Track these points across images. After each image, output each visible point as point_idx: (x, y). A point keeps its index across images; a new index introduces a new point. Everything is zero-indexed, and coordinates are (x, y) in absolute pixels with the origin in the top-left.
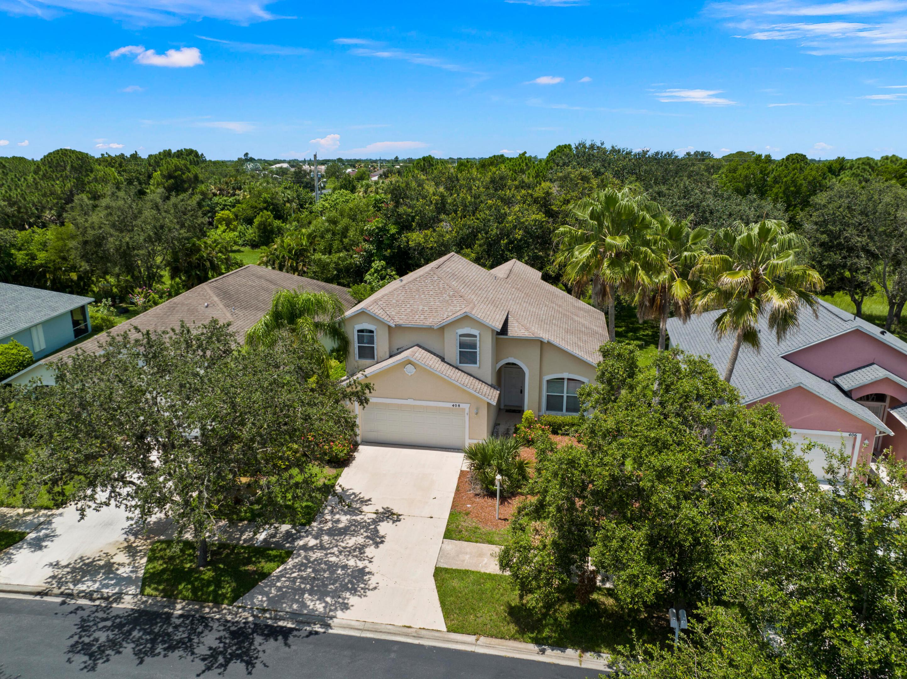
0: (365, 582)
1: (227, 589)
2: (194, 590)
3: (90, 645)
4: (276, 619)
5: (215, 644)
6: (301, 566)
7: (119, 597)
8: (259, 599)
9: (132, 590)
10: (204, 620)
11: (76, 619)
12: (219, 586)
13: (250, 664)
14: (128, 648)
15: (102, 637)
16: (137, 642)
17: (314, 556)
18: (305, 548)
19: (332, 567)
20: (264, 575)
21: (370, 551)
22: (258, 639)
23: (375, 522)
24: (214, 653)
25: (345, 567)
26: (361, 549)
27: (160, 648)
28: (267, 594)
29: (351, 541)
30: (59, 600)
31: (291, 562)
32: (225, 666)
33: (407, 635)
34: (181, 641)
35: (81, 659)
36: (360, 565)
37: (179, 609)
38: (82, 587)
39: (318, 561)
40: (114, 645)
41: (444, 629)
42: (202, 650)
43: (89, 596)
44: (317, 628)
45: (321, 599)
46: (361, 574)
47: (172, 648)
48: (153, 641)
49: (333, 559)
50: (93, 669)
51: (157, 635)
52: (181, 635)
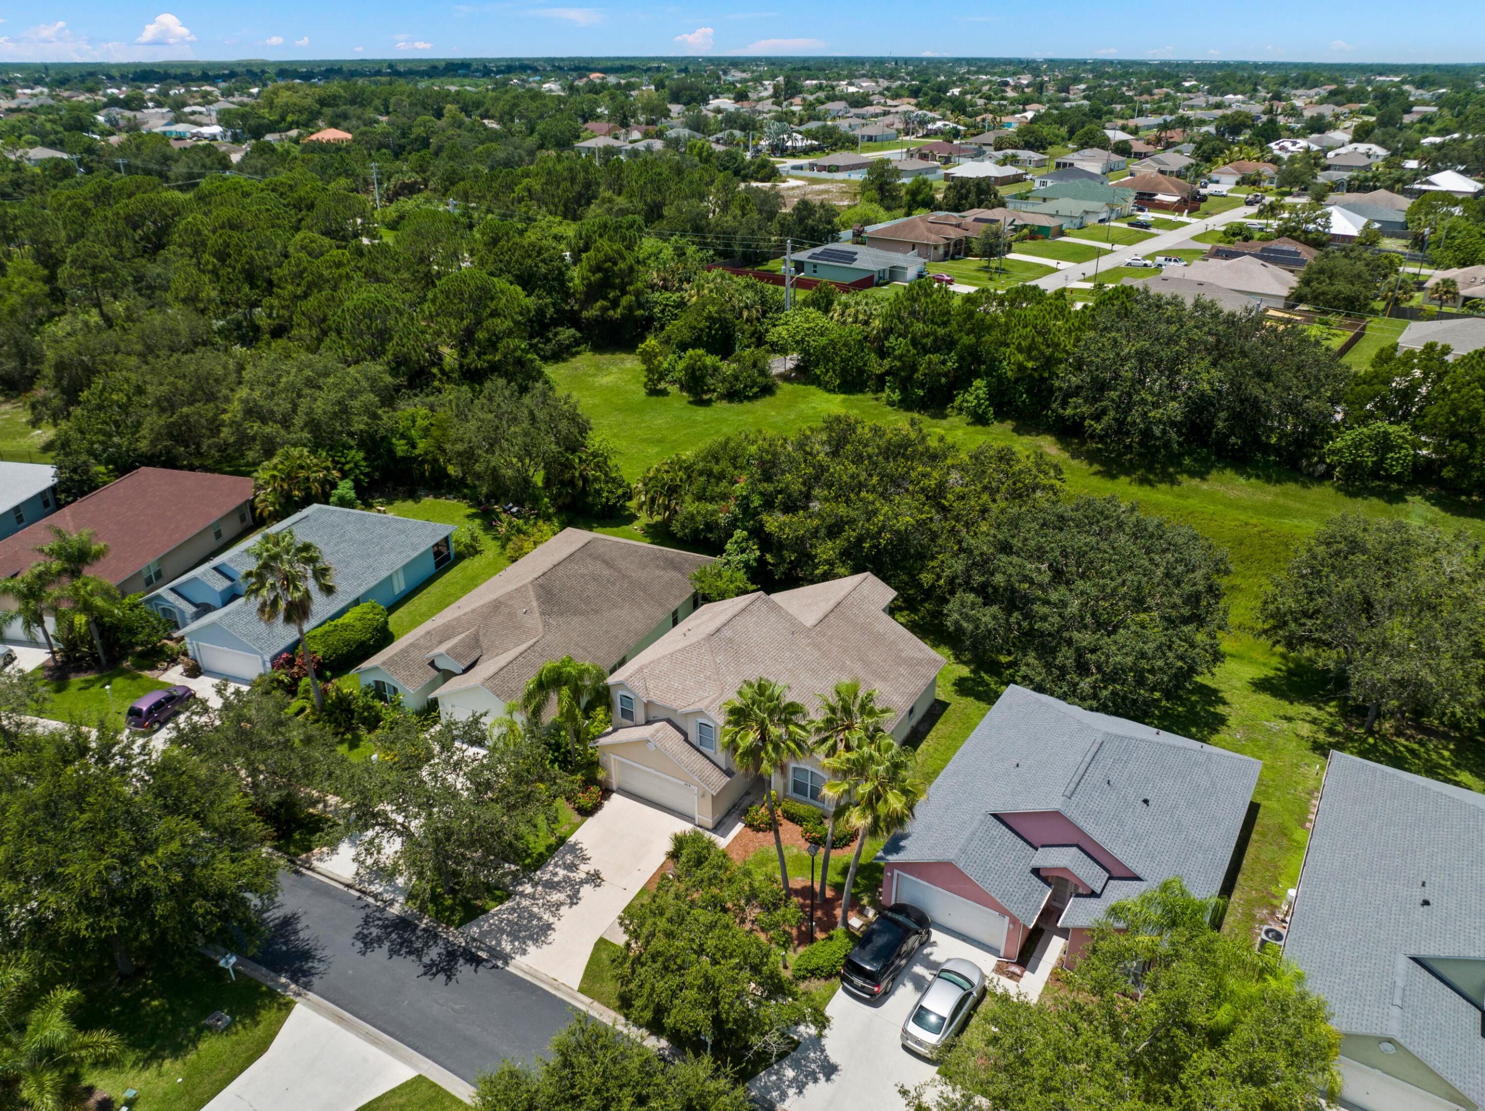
0: (546, 936)
1: (456, 918)
2: (437, 912)
3: (366, 936)
4: (479, 948)
5: (435, 957)
6: (513, 910)
7: (391, 903)
8: (475, 930)
9: (401, 899)
10: (436, 936)
11: (362, 913)
12: (452, 914)
13: (449, 978)
14: (387, 945)
15: (375, 932)
16: (392, 942)
17: (525, 903)
18: (522, 895)
19: (532, 916)
20: (485, 912)
21: (564, 910)
22: (461, 961)
23: (582, 882)
24: (433, 963)
25: (540, 919)
26: (559, 905)
27: (404, 950)
28: (480, 927)
29: (556, 897)
30: (357, 894)
31: (508, 904)
32: (435, 975)
33: (551, 985)
34: (417, 950)
35: (359, 945)
36: (551, 920)
37: (425, 922)
38: (373, 888)
39: (526, 909)
40: (379, 940)
41: (576, 988)
42: (426, 960)
43: (375, 896)
44: (500, 963)
45: (512, 942)
46: (549, 927)
47: (410, 953)
48: (401, 944)
49: (535, 910)
50: (364, 954)
51: (405, 941)
52: (418, 945)
